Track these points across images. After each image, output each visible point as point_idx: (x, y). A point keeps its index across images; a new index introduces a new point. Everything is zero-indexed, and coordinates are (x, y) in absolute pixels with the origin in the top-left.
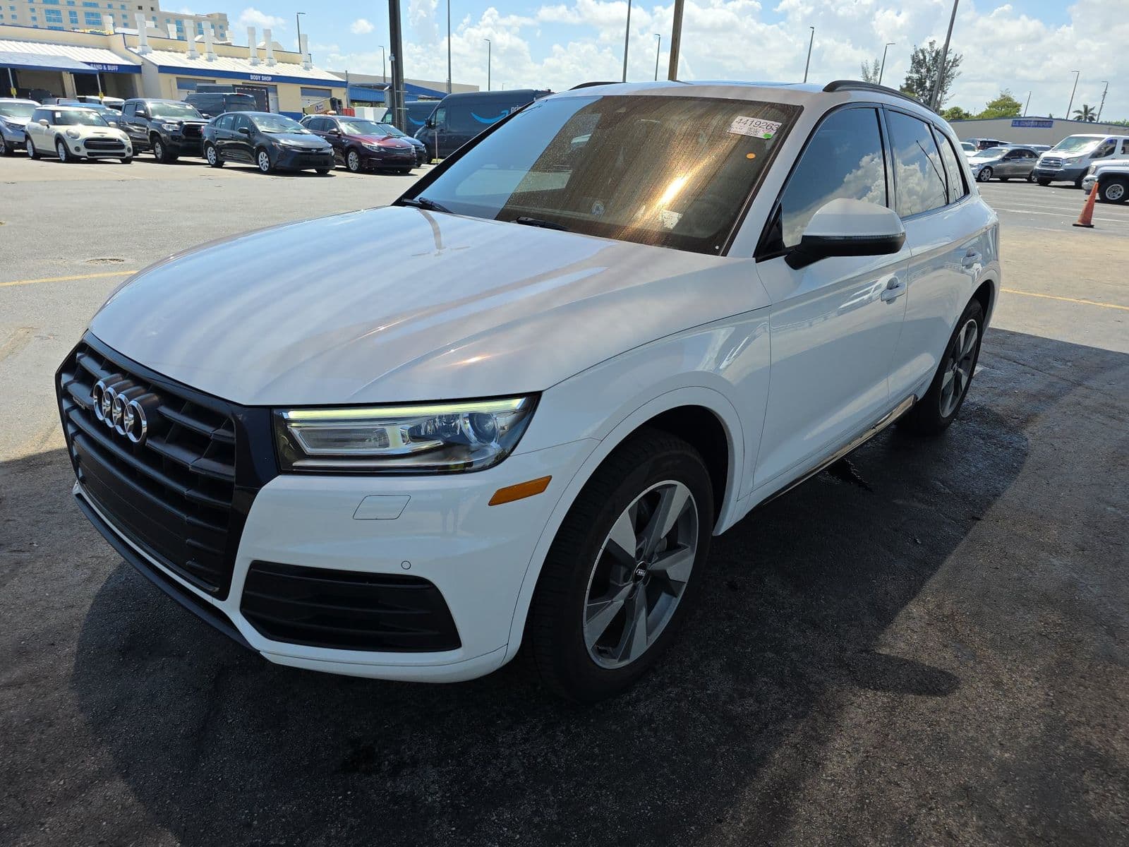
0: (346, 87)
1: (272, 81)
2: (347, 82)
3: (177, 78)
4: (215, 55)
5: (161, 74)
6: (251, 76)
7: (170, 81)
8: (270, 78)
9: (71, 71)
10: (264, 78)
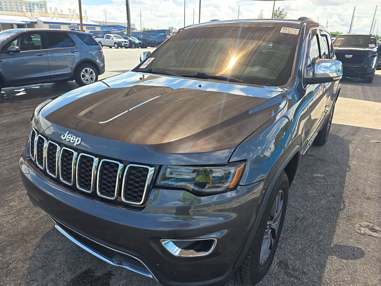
0: (100, 26)
1: (77, 25)
2: (100, 25)
3: (49, 25)
4: (59, 18)
5: (44, 24)
6: (71, 24)
7: (47, 26)
8: (77, 24)
9: (16, 24)
10: (75, 24)
